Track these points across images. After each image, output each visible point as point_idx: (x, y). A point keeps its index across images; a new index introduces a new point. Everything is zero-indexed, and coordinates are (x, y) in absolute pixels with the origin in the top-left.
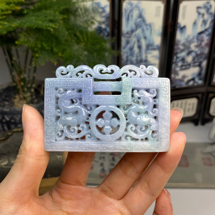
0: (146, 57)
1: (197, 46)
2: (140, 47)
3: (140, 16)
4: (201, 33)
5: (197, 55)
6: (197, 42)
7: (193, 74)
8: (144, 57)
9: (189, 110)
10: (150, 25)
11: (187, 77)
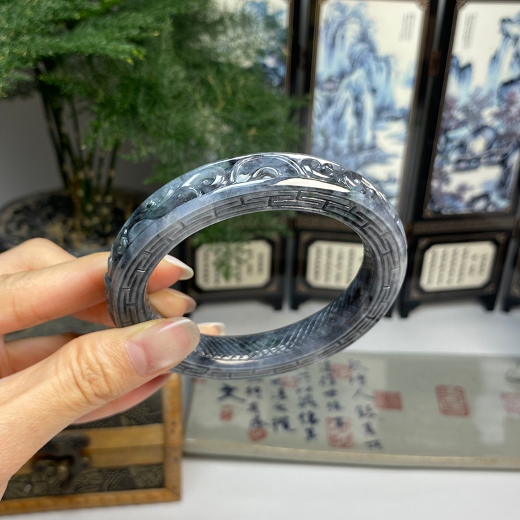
0: (374, 137)
1: (497, 116)
2: (359, 114)
3: (364, 38)
4: (509, 83)
5: (498, 138)
6: (499, 105)
7: (486, 183)
8: (368, 137)
9: (472, 270)
10: (386, 60)
11: (471, 188)
